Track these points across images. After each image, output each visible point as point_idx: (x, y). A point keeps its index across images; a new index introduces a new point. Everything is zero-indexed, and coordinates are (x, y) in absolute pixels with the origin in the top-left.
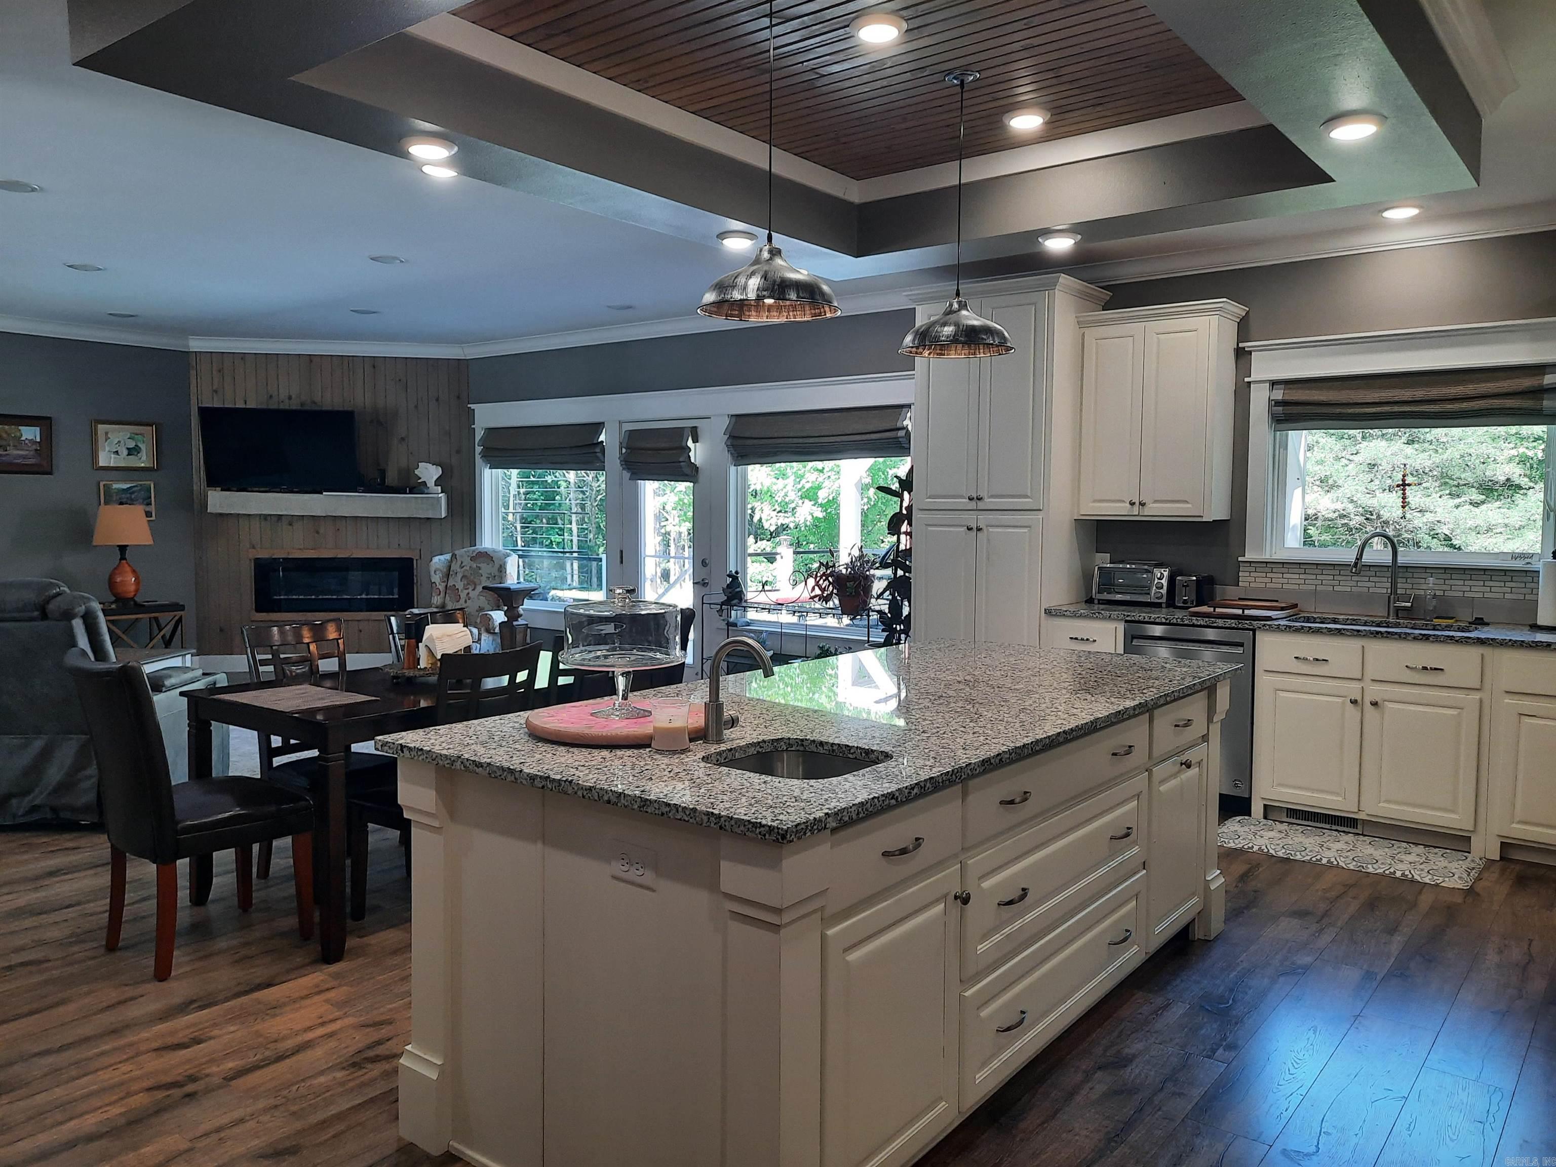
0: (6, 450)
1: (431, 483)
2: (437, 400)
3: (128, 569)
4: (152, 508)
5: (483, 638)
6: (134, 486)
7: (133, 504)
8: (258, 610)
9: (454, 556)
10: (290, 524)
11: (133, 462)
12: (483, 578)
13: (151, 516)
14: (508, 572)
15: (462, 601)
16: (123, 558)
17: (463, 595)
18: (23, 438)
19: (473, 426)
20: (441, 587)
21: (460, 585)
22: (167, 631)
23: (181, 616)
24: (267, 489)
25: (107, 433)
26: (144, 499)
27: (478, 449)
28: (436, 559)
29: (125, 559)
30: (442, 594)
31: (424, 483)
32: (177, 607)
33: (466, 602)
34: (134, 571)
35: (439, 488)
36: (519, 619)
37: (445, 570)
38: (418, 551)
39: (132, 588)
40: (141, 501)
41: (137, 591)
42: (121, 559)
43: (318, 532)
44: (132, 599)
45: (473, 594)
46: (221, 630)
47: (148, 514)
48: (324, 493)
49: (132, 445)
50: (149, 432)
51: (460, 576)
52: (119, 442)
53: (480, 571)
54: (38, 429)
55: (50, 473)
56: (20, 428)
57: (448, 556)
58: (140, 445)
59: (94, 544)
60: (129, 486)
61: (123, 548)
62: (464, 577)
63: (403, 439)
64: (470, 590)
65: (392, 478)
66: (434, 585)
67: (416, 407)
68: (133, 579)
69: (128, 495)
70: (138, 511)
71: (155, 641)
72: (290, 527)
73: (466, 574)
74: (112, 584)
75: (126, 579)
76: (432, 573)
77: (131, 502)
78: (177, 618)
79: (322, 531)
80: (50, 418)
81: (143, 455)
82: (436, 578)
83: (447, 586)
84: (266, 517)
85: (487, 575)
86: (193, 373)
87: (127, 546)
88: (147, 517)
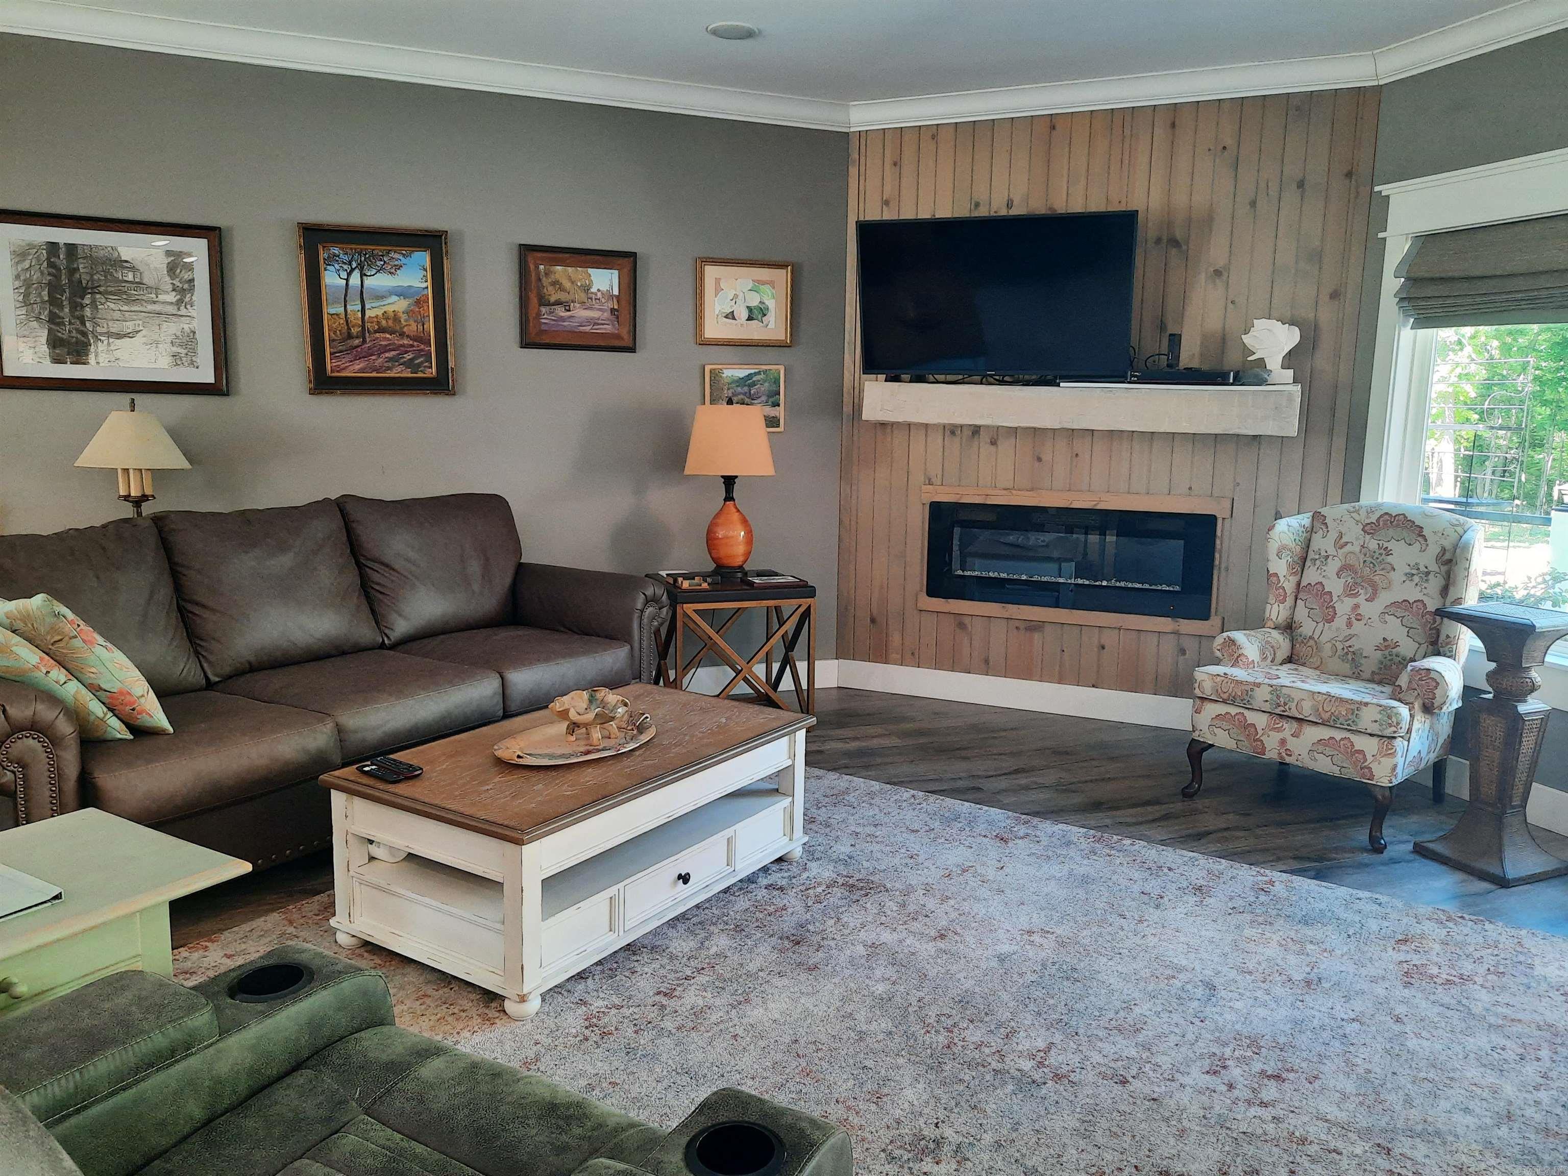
0: (569, 311)
1: (1274, 363)
2: (1301, 185)
3: (736, 517)
4: (780, 412)
5: (1416, 725)
6: (755, 374)
7: (752, 404)
8: (932, 592)
9: (1318, 517)
10: (993, 443)
11: (754, 331)
12: (1397, 577)
13: (778, 426)
14: (1472, 569)
15: (1340, 622)
16: (729, 498)
17: (1344, 607)
18: (594, 290)
19: (1381, 235)
20: (1289, 586)
21: (1335, 586)
22: (790, 626)
23: (809, 607)
24: (961, 377)
25: (718, 281)
26: (769, 397)
27: (1391, 284)
28: (1282, 525)
29: (732, 499)
30: (1290, 601)
31: (1261, 362)
32: (804, 589)
33: (1349, 624)
34: (745, 522)
35: (1290, 372)
36: (1529, 698)
37: (1298, 549)
38: (1229, 503)
39: (740, 549)
40: (764, 398)
41: (748, 554)
42: (726, 500)
43: (1039, 459)
44: (741, 567)
45: (1371, 610)
46: (873, 621)
47: (772, 422)
48: (1062, 384)
49: (754, 302)
50: (782, 277)
51: (1333, 566)
52: (736, 296)
53: (1389, 559)
54: (616, 273)
55: (632, 349)
56: (590, 270)
57: (1305, 519)
58: (767, 302)
59: (687, 472)
60: (747, 372)
61: (729, 481)
62: (1345, 568)
63: (1218, 273)
64: (1361, 600)
65: (1189, 355)
66: (1274, 579)
67: (1253, 204)
68: (742, 533)
69: (746, 389)
70: (755, 414)
71: (772, 641)
72: (993, 448)
73: (1352, 561)
74: (711, 541)
75: (731, 533)
76: (1272, 556)
77: (748, 399)
78: (802, 610)
79: (1047, 457)
80: (634, 255)
81: (771, 318)
82: (1280, 567)
83: (1299, 584)
84: (953, 430)
85: (1408, 570)
86: (853, 171)
87: (736, 477)
88: (767, 426)
